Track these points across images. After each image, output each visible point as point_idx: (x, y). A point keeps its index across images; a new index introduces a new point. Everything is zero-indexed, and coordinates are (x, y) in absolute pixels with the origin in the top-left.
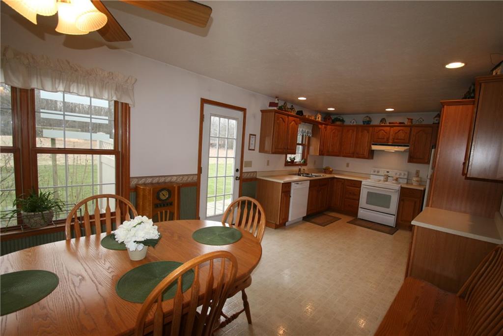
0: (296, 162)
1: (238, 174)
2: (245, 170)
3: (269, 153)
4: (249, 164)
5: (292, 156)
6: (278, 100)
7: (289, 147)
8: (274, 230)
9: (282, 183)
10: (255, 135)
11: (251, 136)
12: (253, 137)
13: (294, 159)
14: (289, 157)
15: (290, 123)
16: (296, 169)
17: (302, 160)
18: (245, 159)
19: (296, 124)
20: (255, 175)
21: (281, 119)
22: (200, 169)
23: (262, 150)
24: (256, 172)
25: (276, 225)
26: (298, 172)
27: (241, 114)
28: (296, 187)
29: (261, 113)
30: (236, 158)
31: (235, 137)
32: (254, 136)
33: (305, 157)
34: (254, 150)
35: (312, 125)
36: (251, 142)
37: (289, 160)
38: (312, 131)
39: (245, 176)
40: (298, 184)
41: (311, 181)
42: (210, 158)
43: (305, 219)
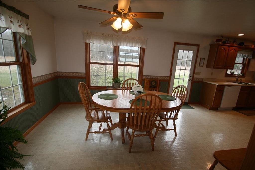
0: (235, 75)
1: (191, 78)
2: (195, 76)
3: (212, 68)
4: (199, 74)
5: (232, 71)
6: (222, 38)
8: (209, 110)
9: (217, 85)
10: (204, 58)
11: (202, 59)
12: (202, 60)
13: (234, 72)
15: (231, 51)
16: (235, 79)
17: (241, 74)
18: (196, 71)
19: (236, 51)
20: (202, 80)
21: (223, 48)
22: (171, 74)
23: (208, 66)
24: (203, 78)
25: (210, 107)
26: (235, 81)
27: (196, 48)
28: (228, 88)
29: (210, 46)
30: (191, 70)
31: (191, 60)
32: (204, 59)
33: (244, 72)
34: (203, 66)
36: (201, 62)
37: (229, 73)
38: (252, 55)
39: (195, 80)
40: (230, 87)
42: (176, 70)
43: (234, 109)
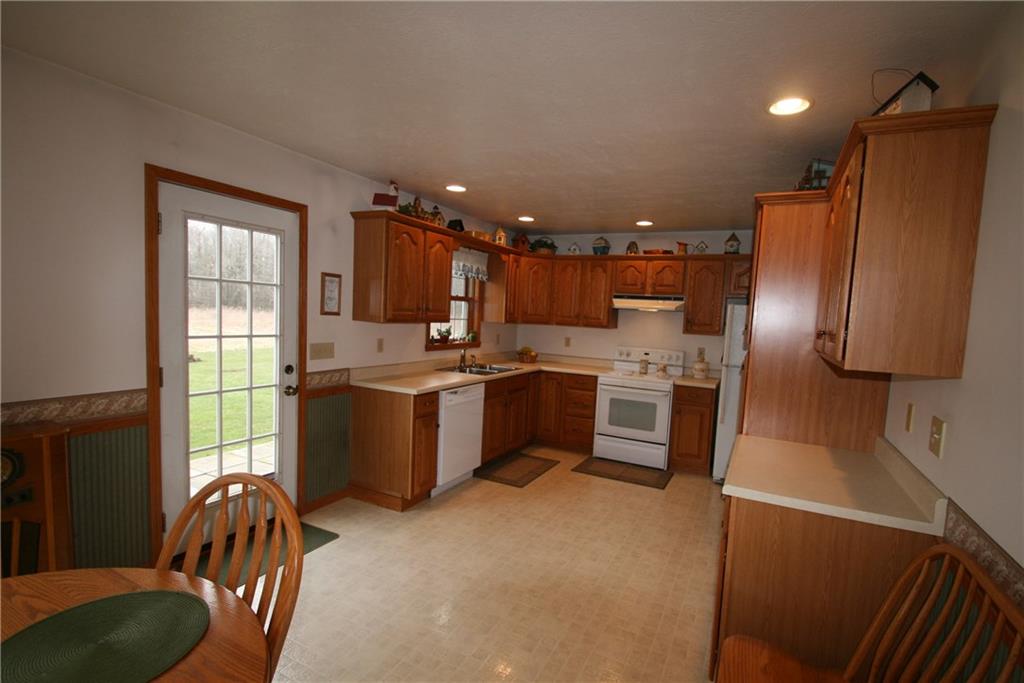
0: (454, 340)
1: (293, 380)
2: (312, 366)
3: (379, 322)
4: (326, 350)
5: (444, 327)
6: (396, 189)
7: (431, 307)
8: (399, 514)
9: (415, 396)
10: (339, 276)
11: (327, 278)
12: (332, 282)
13: (448, 332)
14: (435, 329)
15: (431, 247)
16: (454, 355)
17: (468, 334)
18: (311, 339)
19: (448, 251)
20: (344, 378)
21: (405, 235)
22: (155, 375)
23: (361, 312)
24: (348, 370)
25: (404, 499)
26: (458, 365)
27: (290, 219)
28: (451, 400)
29: (352, 220)
30: (282, 337)
31: (276, 280)
32: (337, 279)
33: (475, 329)
34: (338, 314)
35: (487, 255)
36: (327, 294)
37: (437, 337)
38: (488, 268)
39: (314, 383)
40: (456, 393)
41: (488, 384)
42: (190, 341)
43: (479, 473)
